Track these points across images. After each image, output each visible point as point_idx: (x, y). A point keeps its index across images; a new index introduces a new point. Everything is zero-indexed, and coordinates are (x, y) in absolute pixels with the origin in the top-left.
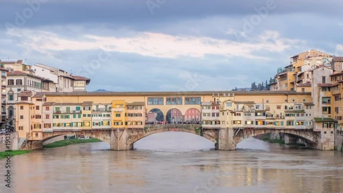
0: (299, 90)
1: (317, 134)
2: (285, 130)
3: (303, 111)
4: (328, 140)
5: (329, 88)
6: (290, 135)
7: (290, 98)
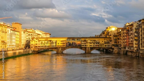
0: (108, 37)
1: (113, 49)
2: (104, 48)
3: (109, 43)
4: (116, 51)
5: (116, 36)
6: (106, 49)
7: (106, 39)
